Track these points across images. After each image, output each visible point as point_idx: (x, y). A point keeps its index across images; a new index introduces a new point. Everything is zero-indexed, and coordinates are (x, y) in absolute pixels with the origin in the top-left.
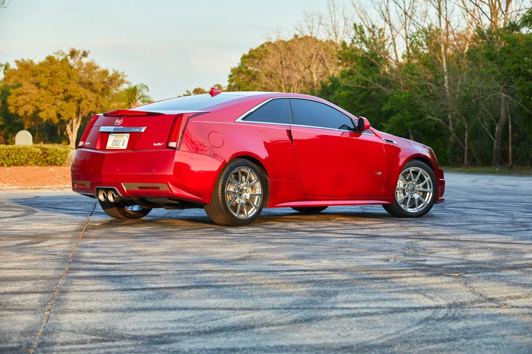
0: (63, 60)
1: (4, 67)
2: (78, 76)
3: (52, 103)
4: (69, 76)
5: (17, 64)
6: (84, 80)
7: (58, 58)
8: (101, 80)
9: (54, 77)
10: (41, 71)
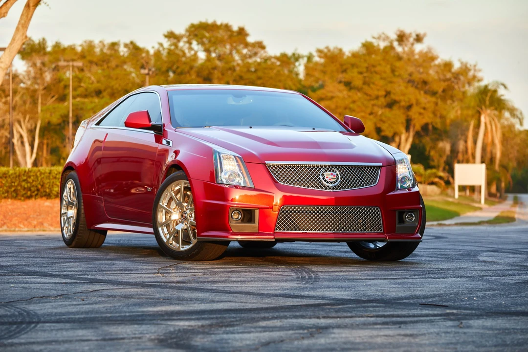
0: (386, 48)
1: (305, 59)
2: (406, 70)
3: (368, 111)
4: (393, 71)
5: (319, 54)
6: (416, 77)
7: (378, 45)
8: (442, 77)
9: (371, 73)
10: (353, 65)
